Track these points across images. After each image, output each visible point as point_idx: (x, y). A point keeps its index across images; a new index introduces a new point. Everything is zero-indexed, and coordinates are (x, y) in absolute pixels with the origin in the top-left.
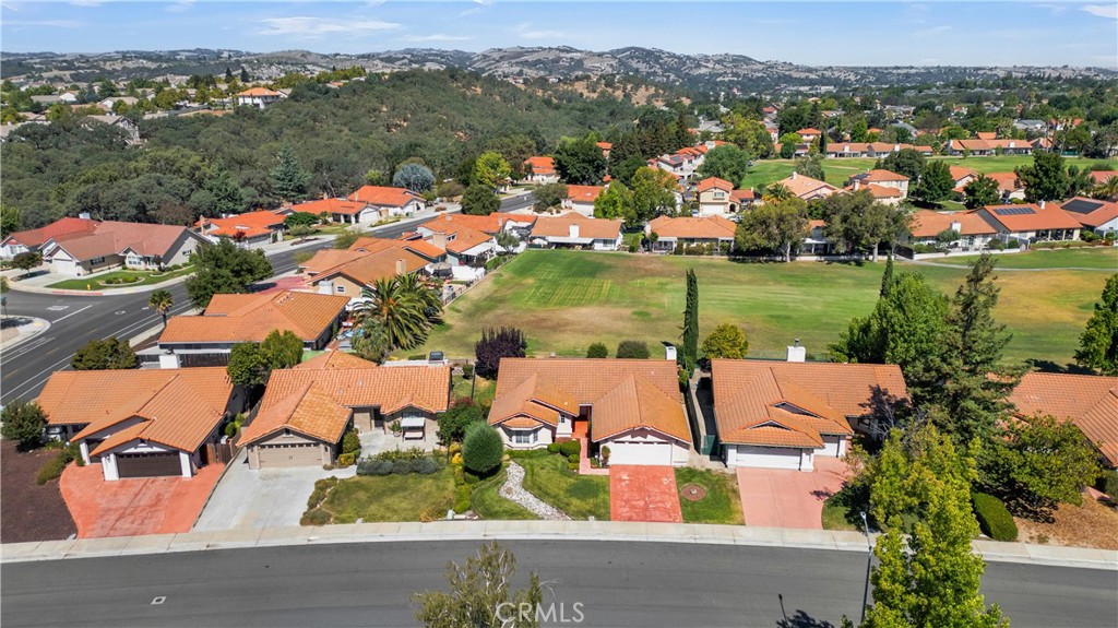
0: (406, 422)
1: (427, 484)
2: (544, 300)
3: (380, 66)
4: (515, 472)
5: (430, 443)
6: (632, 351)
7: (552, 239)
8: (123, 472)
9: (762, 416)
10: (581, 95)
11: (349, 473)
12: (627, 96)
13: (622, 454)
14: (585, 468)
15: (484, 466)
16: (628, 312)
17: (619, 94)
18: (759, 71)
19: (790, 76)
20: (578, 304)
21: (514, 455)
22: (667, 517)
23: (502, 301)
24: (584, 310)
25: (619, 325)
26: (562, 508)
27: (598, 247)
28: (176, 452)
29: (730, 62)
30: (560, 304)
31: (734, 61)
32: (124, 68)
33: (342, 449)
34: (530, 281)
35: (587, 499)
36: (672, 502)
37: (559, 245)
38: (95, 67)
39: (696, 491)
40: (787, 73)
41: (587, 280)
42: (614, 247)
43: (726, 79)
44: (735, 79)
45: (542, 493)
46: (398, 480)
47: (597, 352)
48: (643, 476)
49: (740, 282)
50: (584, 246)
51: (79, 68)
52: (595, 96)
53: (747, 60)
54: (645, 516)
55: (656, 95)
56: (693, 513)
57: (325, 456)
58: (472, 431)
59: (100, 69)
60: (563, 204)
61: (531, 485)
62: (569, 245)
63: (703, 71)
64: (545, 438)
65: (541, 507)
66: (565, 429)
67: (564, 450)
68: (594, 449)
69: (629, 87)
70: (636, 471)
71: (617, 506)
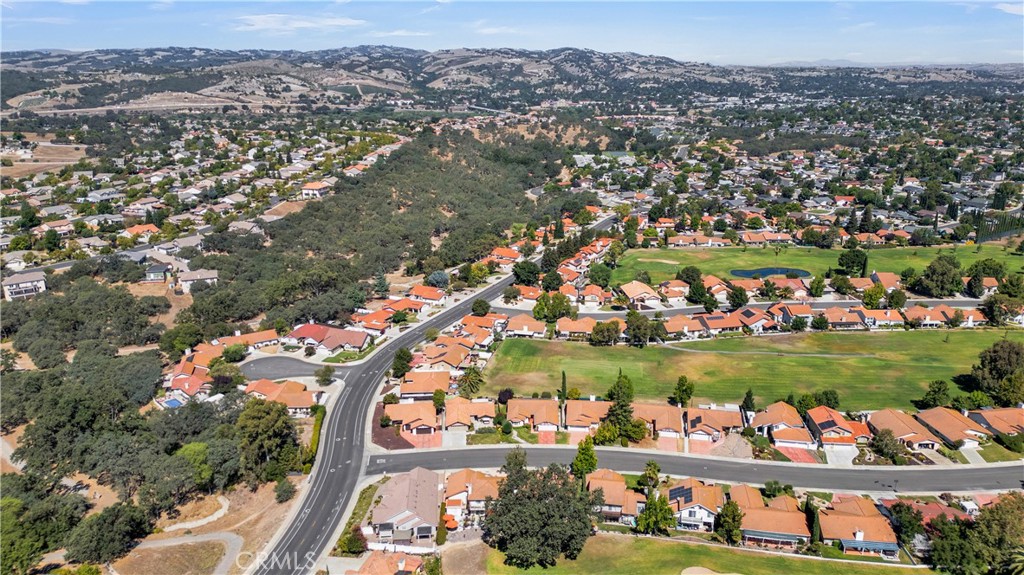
0: (485, 419)
1: (493, 435)
2: (516, 369)
3: (345, 76)
4: (515, 433)
5: (491, 424)
6: (546, 396)
7: (517, 332)
8: (417, 433)
9: (577, 418)
10: (523, 136)
11: (473, 433)
12: (559, 137)
13: (542, 428)
14: (532, 431)
15: (507, 431)
16: (546, 375)
17: (552, 135)
18: (678, 76)
19: (705, 82)
20: (528, 371)
21: (515, 428)
22: (552, 442)
23: (501, 369)
24: (530, 374)
25: (542, 382)
26: (527, 441)
27: (536, 335)
28: (430, 428)
29: (654, 64)
30: (522, 371)
31: (657, 63)
32: (123, 81)
33: (470, 427)
34: (509, 358)
35: (533, 439)
36: (553, 440)
37: (519, 335)
38: (97, 80)
39: (559, 437)
40: (703, 78)
41: (531, 358)
42: (542, 336)
43: (648, 86)
44: (656, 85)
45: (522, 438)
46: (486, 435)
47: (535, 396)
48: (547, 433)
49: (590, 359)
50: (530, 336)
51: (84, 81)
52: (533, 137)
53: (668, 62)
54: (547, 443)
55: (581, 135)
56: (558, 442)
57: (467, 428)
58: (504, 423)
59: (102, 82)
60: (518, 298)
61: (519, 435)
62: (524, 336)
63: (628, 75)
64: (521, 424)
65: (522, 441)
66: (527, 421)
67: (527, 427)
68: (534, 427)
69: (560, 128)
70: (545, 432)
71: (540, 440)
